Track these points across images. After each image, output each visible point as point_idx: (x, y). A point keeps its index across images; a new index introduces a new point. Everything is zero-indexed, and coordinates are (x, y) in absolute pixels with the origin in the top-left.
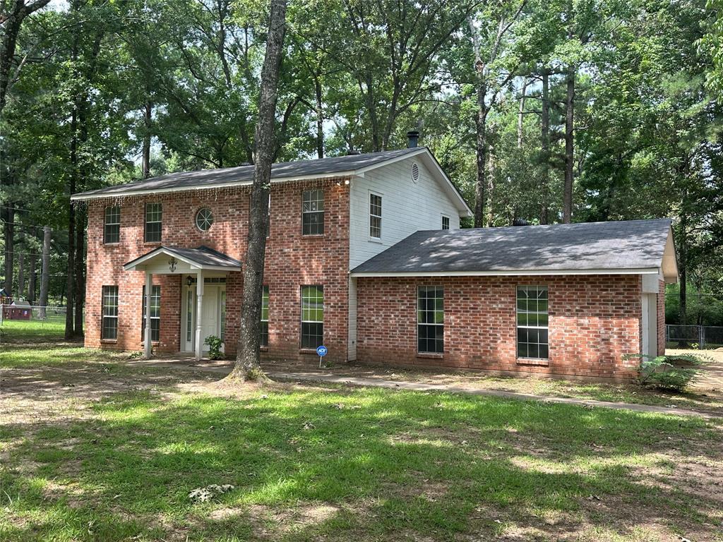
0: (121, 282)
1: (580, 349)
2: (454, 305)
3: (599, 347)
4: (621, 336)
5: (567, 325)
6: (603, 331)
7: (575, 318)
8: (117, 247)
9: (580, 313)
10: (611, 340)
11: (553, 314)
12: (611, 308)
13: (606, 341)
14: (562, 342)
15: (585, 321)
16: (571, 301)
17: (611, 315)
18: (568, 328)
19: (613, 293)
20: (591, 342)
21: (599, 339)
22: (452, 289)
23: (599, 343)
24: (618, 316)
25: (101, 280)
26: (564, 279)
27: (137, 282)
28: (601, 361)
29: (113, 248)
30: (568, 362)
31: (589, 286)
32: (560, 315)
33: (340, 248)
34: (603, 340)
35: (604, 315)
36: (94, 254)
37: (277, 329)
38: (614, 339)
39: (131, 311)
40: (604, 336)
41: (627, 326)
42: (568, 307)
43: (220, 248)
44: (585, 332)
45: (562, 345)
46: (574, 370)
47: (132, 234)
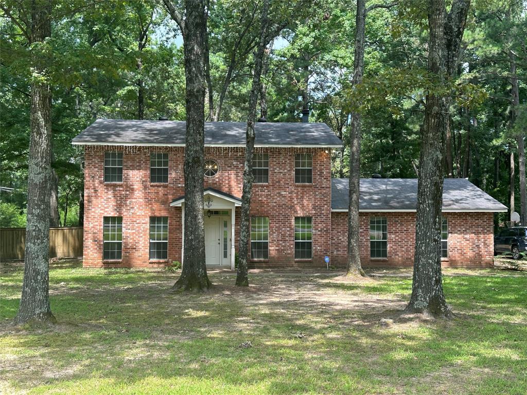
0: (125, 214)
1: (465, 251)
2: (394, 229)
3: (474, 250)
4: (485, 244)
5: (458, 238)
6: (476, 241)
7: (463, 235)
8: (121, 186)
9: (465, 232)
10: (480, 246)
11: (451, 233)
12: (480, 229)
13: (478, 246)
14: (456, 248)
15: (467, 236)
16: (460, 225)
17: (480, 233)
18: (459, 240)
19: (482, 221)
20: (471, 247)
21: (475, 246)
22: (393, 219)
23: (474, 248)
24: (484, 233)
25: (102, 212)
26: (457, 214)
27: (143, 214)
28: (476, 257)
29: (115, 186)
30: (459, 259)
31: (470, 218)
32: (455, 233)
33: (325, 193)
34: (477, 246)
35: (477, 233)
36: (93, 191)
37: (276, 246)
38: (482, 245)
39: (137, 237)
40: (477, 244)
41: (488, 238)
42: (459, 229)
43: (225, 190)
44: (468, 242)
45: (456, 250)
46: (462, 263)
47: (136, 177)
